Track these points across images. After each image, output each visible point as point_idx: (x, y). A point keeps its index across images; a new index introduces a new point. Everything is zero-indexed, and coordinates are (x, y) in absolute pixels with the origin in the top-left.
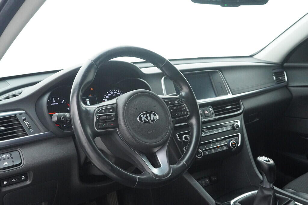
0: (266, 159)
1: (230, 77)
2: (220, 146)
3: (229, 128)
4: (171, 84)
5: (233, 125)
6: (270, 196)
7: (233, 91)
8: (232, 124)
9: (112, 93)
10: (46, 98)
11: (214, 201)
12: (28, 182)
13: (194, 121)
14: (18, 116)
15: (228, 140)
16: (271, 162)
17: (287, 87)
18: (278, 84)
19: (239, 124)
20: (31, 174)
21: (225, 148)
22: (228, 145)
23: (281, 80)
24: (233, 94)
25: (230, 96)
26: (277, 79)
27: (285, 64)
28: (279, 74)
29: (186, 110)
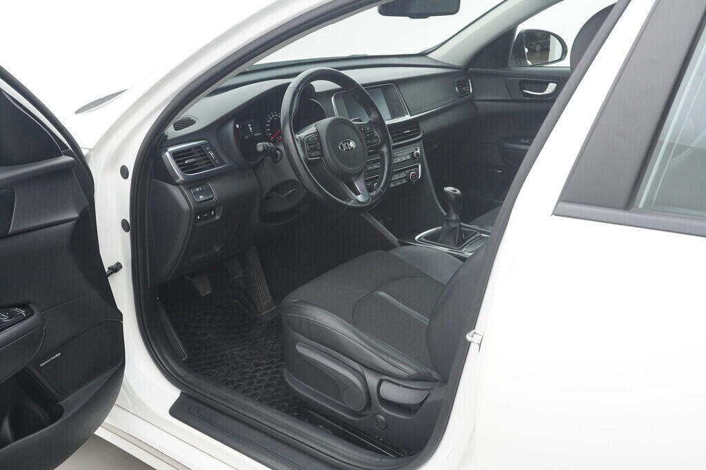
0: (453, 189)
1: (407, 92)
2: (399, 179)
3: (409, 157)
4: (343, 104)
5: (413, 153)
6: (456, 228)
7: (411, 110)
8: (411, 152)
9: (273, 116)
10: (230, 127)
11: (397, 240)
12: (217, 218)
13: (385, 149)
14: (202, 147)
15: (407, 172)
16: (458, 192)
17: (471, 101)
18: (461, 97)
19: (418, 151)
20: (221, 209)
21: (404, 181)
22: (407, 177)
23: (465, 92)
24: (411, 116)
25: (408, 117)
26: (459, 91)
27: (471, 69)
28: (462, 84)
29: (377, 137)
